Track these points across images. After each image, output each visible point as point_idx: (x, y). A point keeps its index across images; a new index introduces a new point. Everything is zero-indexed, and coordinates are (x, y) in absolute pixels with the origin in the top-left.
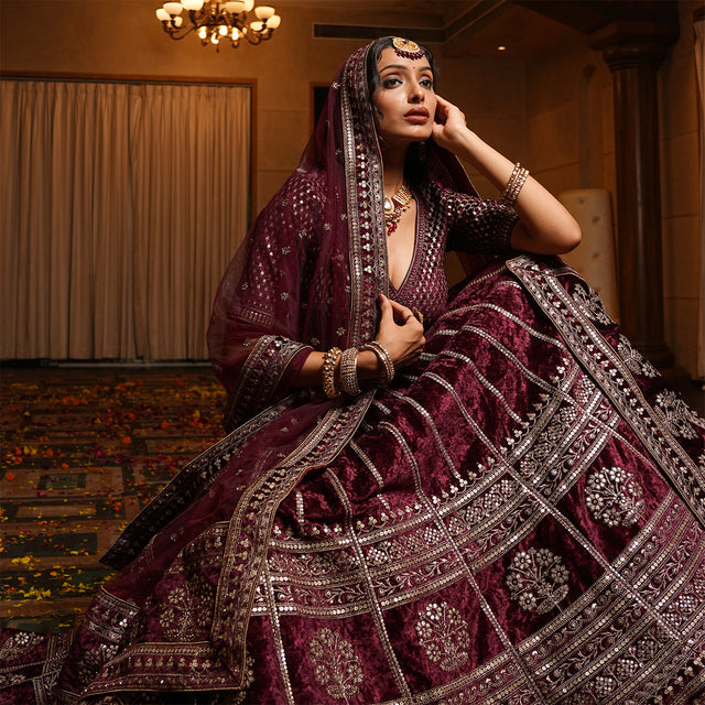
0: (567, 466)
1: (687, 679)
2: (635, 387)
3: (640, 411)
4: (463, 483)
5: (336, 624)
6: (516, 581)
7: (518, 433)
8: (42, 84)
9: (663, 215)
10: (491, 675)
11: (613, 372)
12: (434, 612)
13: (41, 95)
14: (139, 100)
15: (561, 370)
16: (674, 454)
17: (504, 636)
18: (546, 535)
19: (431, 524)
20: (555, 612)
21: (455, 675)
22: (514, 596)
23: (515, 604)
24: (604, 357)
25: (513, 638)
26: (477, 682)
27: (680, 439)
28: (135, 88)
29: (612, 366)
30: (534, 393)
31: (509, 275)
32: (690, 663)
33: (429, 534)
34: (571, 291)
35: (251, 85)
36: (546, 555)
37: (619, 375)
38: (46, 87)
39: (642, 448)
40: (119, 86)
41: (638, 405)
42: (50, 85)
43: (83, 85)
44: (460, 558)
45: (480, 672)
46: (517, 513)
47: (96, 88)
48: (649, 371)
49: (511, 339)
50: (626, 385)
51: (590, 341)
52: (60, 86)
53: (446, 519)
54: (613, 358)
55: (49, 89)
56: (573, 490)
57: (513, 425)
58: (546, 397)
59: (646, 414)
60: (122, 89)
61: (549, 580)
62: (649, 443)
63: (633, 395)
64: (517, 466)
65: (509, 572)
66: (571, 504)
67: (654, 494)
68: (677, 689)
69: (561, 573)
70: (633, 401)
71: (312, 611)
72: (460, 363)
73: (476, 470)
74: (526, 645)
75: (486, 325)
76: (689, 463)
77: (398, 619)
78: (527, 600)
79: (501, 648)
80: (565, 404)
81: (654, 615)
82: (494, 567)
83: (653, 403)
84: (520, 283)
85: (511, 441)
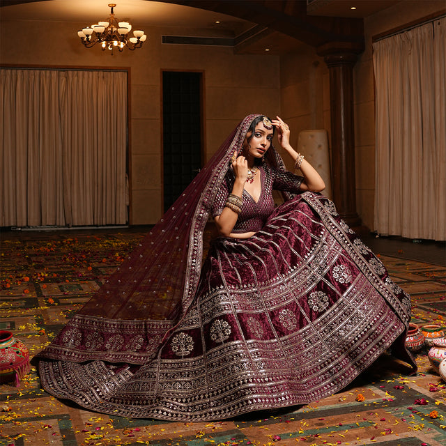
0: (326, 264)
1: (368, 329)
2: (346, 237)
3: (349, 245)
4: (292, 270)
5: (255, 316)
6: (311, 302)
7: (309, 254)
8: (9, 71)
9: (356, 145)
10: (304, 332)
11: (339, 232)
12: (284, 312)
13: (8, 78)
14: (64, 79)
15: (322, 233)
16: (360, 259)
17: (308, 320)
18: (320, 287)
19: (282, 284)
20: (325, 311)
21: (292, 332)
22: (311, 307)
23: (311, 309)
24: (336, 227)
25: (311, 320)
26: (299, 334)
27: (362, 255)
28: (62, 73)
29: (338, 230)
30: (313, 241)
31: (303, 200)
32: (369, 324)
33: (282, 287)
34: (324, 204)
35: (127, 70)
36: (321, 293)
37: (341, 233)
38: (11, 73)
39: (350, 259)
40: (53, 72)
41: (348, 243)
42: (14, 71)
43: (32, 71)
44: (292, 295)
45: (301, 331)
46: (310, 280)
47: (40, 73)
48: (351, 232)
49: (305, 222)
50: (343, 236)
51: (330, 222)
52: (19, 72)
53: (287, 282)
54: (339, 228)
55: (13, 74)
56: (329, 272)
57: (307, 251)
58: (317, 242)
59: (350, 246)
60: (54, 73)
61: (322, 301)
62: (352, 255)
63: (346, 240)
64: (309, 265)
65: (309, 299)
66: (328, 276)
67: (355, 274)
68: (365, 332)
69: (326, 298)
70: (346, 242)
71: (247, 312)
72: (288, 230)
73: (296, 266)
74: (316, 322)
75: (296, 217)
76: (366, 262)
77: (273, 315)
78: (315, 308)
79: (307, 323)
80: (324, 244)
81: (357, 310)
82: (303, 298)
83: (353, 243)
84: (306, 202)
85: (306, 257)
